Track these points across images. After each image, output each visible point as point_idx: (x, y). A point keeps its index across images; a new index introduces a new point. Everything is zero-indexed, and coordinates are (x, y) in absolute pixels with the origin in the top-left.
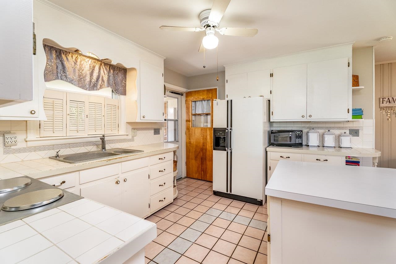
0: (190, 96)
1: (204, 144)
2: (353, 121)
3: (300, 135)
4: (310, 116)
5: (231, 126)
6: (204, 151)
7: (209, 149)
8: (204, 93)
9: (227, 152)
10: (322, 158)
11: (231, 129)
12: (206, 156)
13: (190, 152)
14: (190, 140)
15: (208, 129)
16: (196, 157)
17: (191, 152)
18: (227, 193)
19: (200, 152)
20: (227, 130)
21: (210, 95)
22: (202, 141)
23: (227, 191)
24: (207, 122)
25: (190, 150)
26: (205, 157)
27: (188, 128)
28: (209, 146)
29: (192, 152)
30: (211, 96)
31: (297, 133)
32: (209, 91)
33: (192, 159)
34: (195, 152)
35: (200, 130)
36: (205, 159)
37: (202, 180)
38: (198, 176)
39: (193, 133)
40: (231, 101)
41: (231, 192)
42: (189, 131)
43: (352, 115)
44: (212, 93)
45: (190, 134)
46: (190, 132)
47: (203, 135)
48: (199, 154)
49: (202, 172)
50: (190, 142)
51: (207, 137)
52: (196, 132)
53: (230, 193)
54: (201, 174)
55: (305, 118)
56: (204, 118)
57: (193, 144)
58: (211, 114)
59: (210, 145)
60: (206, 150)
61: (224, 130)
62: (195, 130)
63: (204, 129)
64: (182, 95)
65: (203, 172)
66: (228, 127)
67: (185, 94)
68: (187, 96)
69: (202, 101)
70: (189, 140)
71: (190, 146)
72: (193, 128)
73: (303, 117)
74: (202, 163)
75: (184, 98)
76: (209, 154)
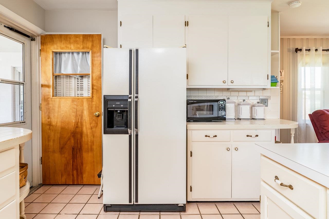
0: (50, 42)
1: (77, 124)
2: (271, 89)
3: (223, 105)
4: (232, 82)
5: (137, 93)
6: (79, 136)
7: (87, 132)
8: (78, 39)
9: (130, 137)
10: (253, 133)
11: (137, 97)
12: (81, 143)
13: (49, 141)
14: (49, 120)
15: (85, 100)
16: (62, 149)
17: (52, 141)
18: (130, 204)
19: (69, 139)
20: (130, 98)
21: (89, 44)
22: (73, 120)
23: (130, 201)
24: (82, 89)
25: (49, 137)
26: (79, 146)
27: (46, 97)
28: (86, 128)
29: (54, 140)
30: (90, 46)
31: (219, 103)
32: (86, 37)
33: (54, 152)
34: (60, 140)
35: (69, 102)
36: (80, 149)
37: (73, 185)
38: (66, 180)
39: (57, 106)
40: (137, 51)
41: (137, 201)
42: (48, 104)
43: (271, 82)
44: (93, 41)
45: (49, 109)
46: (51, 105)
47: (77, 109)
48: (69, 142)
49: (73, 172)
50: (49, 122)
51: (82, 112)
52: (62, 105)
53: (137, 203)
54: (73, 175)
55: (226, 84)
56: (76, 83)
57: (56, 126)
58: (91, 76)
59: (88, 126)
60: (81, 133)
61: (123, 100)
62: (60, 102)
63: (78, 100)
64: (33, 39)
65: (75, 172)
66: (130, 93)
67: (38, 39)
68: (43, 43)
69: (73, 53)
70: (49, 118)
71: (50, 129)
72: (57, 99)
73: (224, 82)
74: (74, 157)
75: (36, 46)
76: (88, 141)
